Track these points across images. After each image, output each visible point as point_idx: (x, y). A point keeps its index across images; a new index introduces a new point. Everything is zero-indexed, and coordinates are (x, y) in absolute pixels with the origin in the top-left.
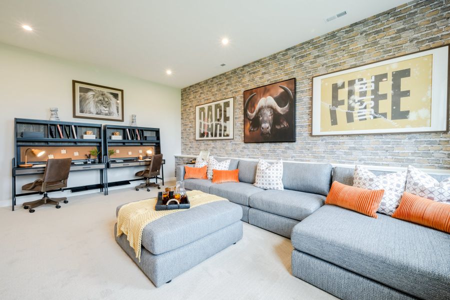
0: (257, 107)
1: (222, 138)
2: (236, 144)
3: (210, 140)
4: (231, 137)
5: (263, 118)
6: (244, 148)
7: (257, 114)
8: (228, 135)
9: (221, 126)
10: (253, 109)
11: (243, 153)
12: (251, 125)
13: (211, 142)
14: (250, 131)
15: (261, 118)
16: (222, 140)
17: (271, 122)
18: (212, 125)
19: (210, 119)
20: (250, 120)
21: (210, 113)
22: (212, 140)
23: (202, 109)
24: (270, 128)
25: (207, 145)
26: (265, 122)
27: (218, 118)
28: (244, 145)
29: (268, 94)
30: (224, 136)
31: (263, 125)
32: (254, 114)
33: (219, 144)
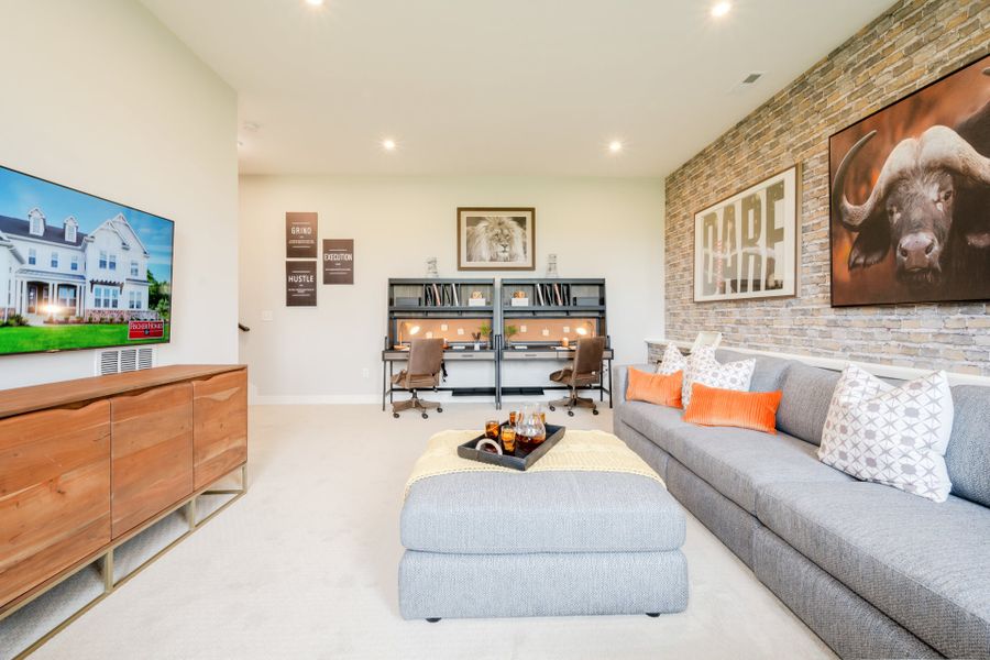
0: (881, 180)
1: (763, 293)
2: (805, 313)
3: (730, 301)
4: (788, 290)
5: (907, 214)
6: (835, 324)
7: (881, 203)
8: (778, 286)
9: (758, 259)
10: (863, 189)
11: (829, 342)
12: (855, 245)
13: (731, 308)
14: (853, 266)
15: (897, 216)
16: (761, 299)
17: (945, 225)
18: (734, 258)
19: (728, 244)
20: (851, 228)
21: (730, 226)
22: (735, 301)
23: (711, 219)
24: (936, 248)
25: (723, 314)
26: (916, 228)
27: (751, 236)
28: (832, 315)
29: (928, 120)
30: (767, 288)
31: (907, 241)
32: (869, 204)
33: (753, 311)
